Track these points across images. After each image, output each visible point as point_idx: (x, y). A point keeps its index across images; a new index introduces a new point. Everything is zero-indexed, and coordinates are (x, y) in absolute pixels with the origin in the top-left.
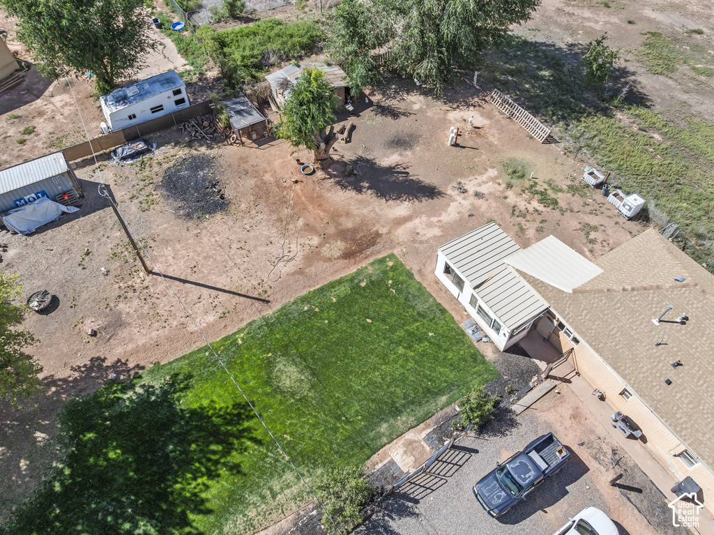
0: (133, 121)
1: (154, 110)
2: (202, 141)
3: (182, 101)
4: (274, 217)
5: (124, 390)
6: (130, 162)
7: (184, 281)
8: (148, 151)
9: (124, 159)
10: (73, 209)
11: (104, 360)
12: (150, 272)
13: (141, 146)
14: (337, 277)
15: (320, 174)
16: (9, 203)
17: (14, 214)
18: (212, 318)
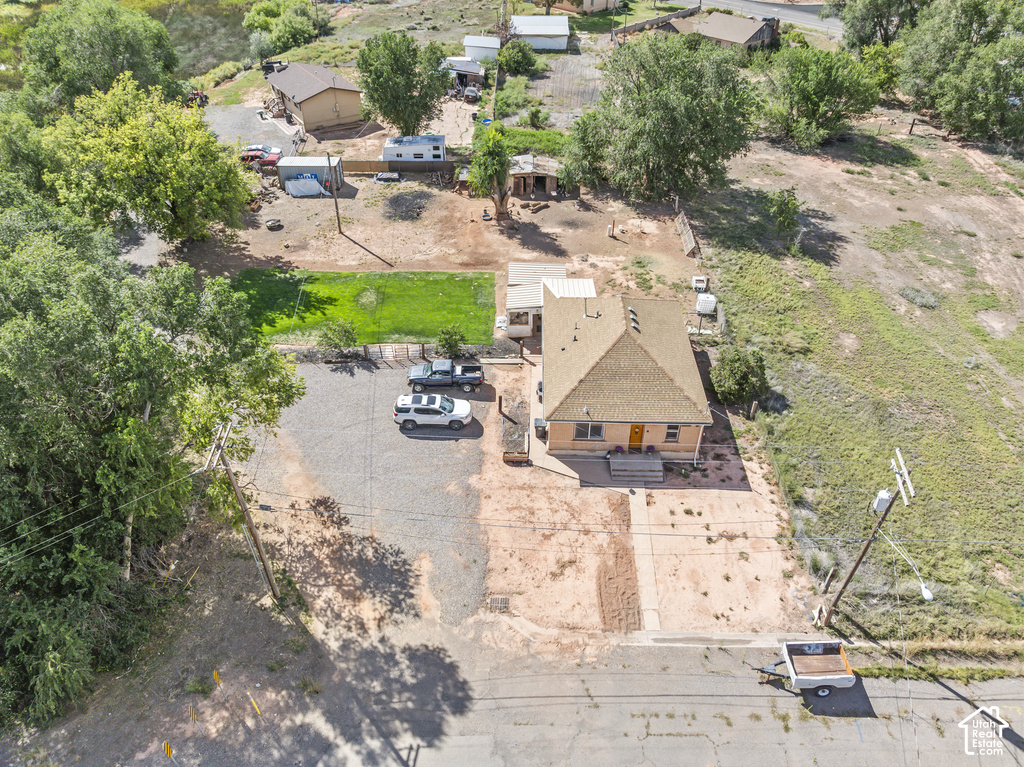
0: (399, 159)
1: (416, 156)
2: (437, 185)
3: (439, 156)
4: (440, 233)
5: (280, 273)
6: (382, 182)
7: (355, 243)
8: (398, 180)
9: (379, 179)
10: (328, 193)
11: (282, 258)
12: (341, 232)
13: (396, 175)
14: (445, 271)
15: (493, 222)
16: (294, 174)
17: (293, 182)
18: (354, 263)
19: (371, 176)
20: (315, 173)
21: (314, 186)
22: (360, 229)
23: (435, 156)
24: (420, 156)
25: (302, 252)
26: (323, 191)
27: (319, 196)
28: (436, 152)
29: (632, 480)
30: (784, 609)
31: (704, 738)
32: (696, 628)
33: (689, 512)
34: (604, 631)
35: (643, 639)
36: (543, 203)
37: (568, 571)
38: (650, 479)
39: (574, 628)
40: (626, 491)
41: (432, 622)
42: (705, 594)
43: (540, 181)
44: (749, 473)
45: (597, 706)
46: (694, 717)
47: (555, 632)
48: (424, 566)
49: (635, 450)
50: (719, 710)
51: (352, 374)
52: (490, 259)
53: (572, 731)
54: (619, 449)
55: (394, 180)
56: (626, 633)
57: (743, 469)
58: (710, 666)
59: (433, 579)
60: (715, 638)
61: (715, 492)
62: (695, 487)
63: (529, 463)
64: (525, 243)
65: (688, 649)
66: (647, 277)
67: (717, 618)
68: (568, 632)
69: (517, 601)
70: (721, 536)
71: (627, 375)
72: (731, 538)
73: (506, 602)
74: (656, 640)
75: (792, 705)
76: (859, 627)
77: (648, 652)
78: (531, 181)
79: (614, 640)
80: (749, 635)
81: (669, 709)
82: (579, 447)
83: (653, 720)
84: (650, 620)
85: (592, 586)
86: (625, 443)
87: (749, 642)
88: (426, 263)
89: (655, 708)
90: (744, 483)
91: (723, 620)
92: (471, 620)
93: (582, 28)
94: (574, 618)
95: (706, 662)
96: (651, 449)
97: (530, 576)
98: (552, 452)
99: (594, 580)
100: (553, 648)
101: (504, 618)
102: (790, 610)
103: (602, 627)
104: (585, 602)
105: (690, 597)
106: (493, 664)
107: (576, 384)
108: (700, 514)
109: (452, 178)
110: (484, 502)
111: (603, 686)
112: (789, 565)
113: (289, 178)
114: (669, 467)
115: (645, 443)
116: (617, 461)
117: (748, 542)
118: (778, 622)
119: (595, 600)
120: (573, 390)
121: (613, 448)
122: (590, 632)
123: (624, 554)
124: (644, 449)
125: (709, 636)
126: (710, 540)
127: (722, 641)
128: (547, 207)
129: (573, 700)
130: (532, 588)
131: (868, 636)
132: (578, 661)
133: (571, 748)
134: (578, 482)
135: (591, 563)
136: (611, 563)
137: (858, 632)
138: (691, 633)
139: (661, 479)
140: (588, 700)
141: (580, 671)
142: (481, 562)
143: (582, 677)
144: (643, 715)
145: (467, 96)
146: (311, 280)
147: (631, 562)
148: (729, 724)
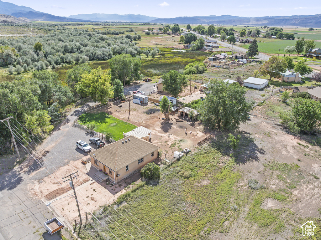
4: (149, 118)
5: (107, 115)
6: (155, 105)
11: (112, 112)
15: (163, 120)
16: (136, 97)
17: (135, 99)
18: (123, 118)
21: (138, 101)
25: (117, 113)
26: (140, 103)
29: (94, 177)
30: (75, 218)
31: (22, 222)
32: (56, 207)
33: (94, 190)
34: (44, 196)
36: (182, 120)
37: (57, 184)
38: (99, 180)
39: (41, 193)
40: (91, 179)
41: (29, 177)
42: (69, 204)
44: (120, 192)
46: (27, 218)
47: (38, 191)
48: (42, 169)
50: (32, 221)
51: (87, 136)
52: (149, 127)
53: (12, 204)
55: (158, 106)
56: (46, 199)
57: (121, 190)
59: (39, 172)
60: (56, 212)
61: (106, 190)
62: (105, 187)
63: (85, 164)
67: (63, 209)
70: (91, 198)
72: (92, 200)
73: (42, 182)
75: (42, 231)
76: (80, 231)
77: (43, 204)
78: (184, 114)
79: (43, 199)
81: (27, 214)
82: (96, 166)
83: (23, 213)
85: (56, 189)
86: (103, 170)
87: (59, 217)
88: (135, 123)
90: (115, 193)
92: (33, 181)
94: (44, 191)
95: (46, 214)
97: (51, 181)
98: (91, 165)
99: (58, 188)
100: (34, 193)
101: (37, 184)
105: (66, 203)
106: (23, 188)
108: (96, 192)
110: (67, 166)
111: (27, 203)
114: (108, 180)
115: (106, 172)
116: (98, 173)
117: (94, 203)
118: (69, 219)
119: (51, 191)
122: (42, 195)
125: (55, 210)
126: (88, 197)
129: (20, 201)
130: (48, 182)
131: (78, 235)
132: (32, 197)
133: (7, 206)
134: (87, 173)
135: (63, 186)
136: (66, 188)
138: (54, 208)
139: (101, 181)
140: (21, 202)
142: (49, 174)
143: (28, 199)
148: (29, 224)
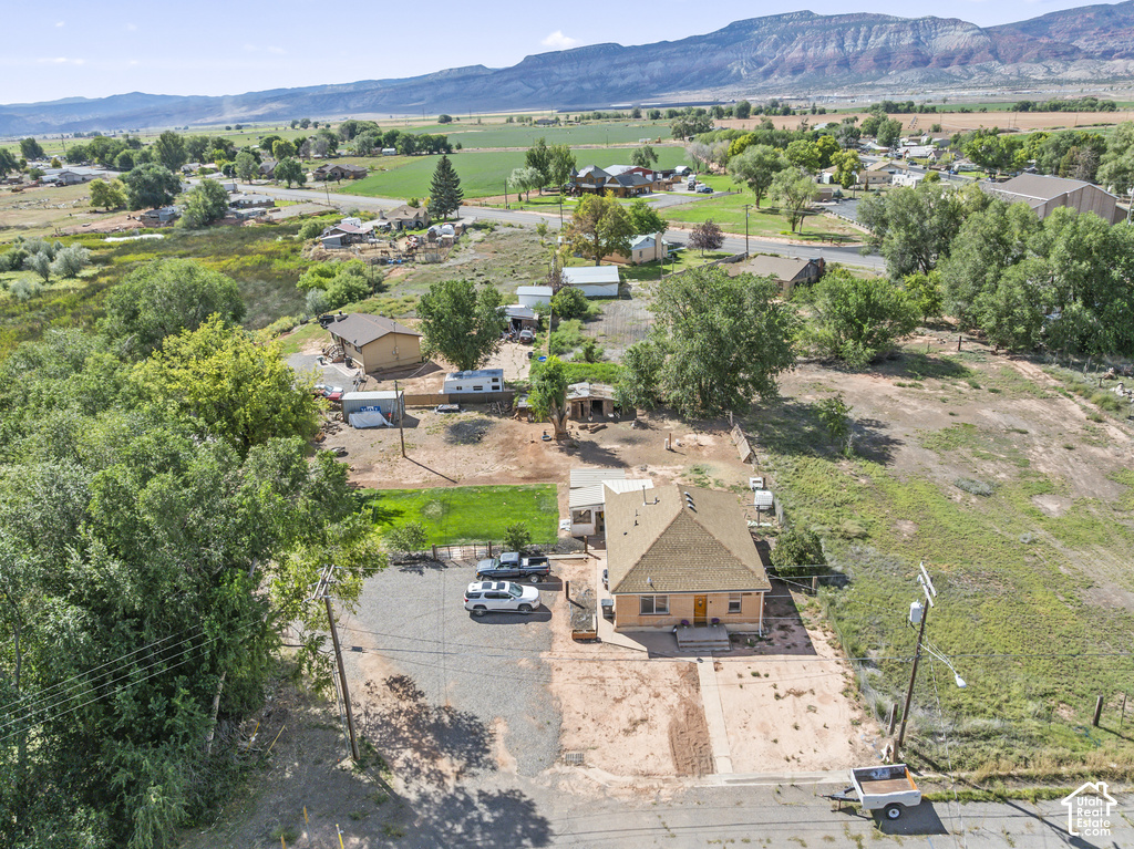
0: (459, 392)
1: (476, 388)
2: (497, 414)
3: (497, 388)
4: (501, 453)
6: (443, 413)
7: (420, 465)
8: (458, 411)
9: (440, 411)
10: (390, 424)
12: (404, 456)
13: (456, 407)
14: (508, 484)
16: (358, 407)
17: (356, 414)
18: (418, 481)
19: (433, 408)
20: (378, 406)
21: (378, 418)
22: (423, 453)
23: (494, 388)
24: (480, 388)
25: (369, 474)
26: (385, 422)
27: (384, 426)
28: (495, 384)
29: (699, 651)
30: (853, 750)
32: (767, 769)
33: (756, 675)
34: (678, 776)
35: (716, 781)
36: (600, 425)
37: (639, 728)
38: (717, 649)
39: (648, 775)
40: (694, 659)
41: (510, 775)
42: (775, 741)
43: (597, 404)
44: (813, 640)
45: (673, 836)
46: (769, 841)
47: (630, 779)
48: (500, 729)
49: (700, 623)
50: (793, 834)
51: (421, 573)
52: (552, 473)
54: (684, 623)
55: (454, 411)
56: (699, 777)
57: (808, 637)
58: (782, 800)
59: (509, 740)
60: (786, 777)
61: (782, 657)
62: (762, 654)
63: (598, 640)
64: (585, 459)
65: (760, 787)
66: (706, 481)
67: (788, 760)
68: (642, 779)
69: (592, 755)
70: (789, 693)
71: (686, 549)
72: (799, 694)
73: (581, 756)
74: (728, 781)
75: (865, 828)
76: (926, 760)
77: (722, 791)
78: (588, 405)
79: (689, 783)
80: (820, 774)
81: (745, 835)
82: (645, 622)
83: (729, 845)
84: (722, 765)
85: (665, 739)
86: (691, 617)
87: (820, 779)
88: (490, 479)
89: (730, 836)
90: (809, 649)
91: (794, 762)
92: (547, 772)
93: (631, 277)
94: (649, 766)
95: (779, 797)
96: (715, 621)
97: (604, 733)
98: (619, 629)
99: (666, 734)
100: (630, 791)
101: (580, 770)
102: (859, 751)
103: (676, 772)
104: (658, 752)
105: (761, 744)
106: (571, 806)
107: (639, 559)
108: (767, 676)
109: (511, 406)
110: (555, 673)
111: (679, 819)
112: (857, 715)
113: (353, 412)
114: (735, 638)
115: (709, 616)
116: (683, 635)
117: (815, 697)
118: (848, 761)
119: (668, 751)
120: (637, 564)
121: (679, 623)
122: (664, 777)
123: (694, 713)
124: (709, 622)
125: (781, 776)
126: (777, 697)
127: (793, 780)
128: (605, 427)
129: (650, 832)
130: (605, 743)
131: (937, 769)
132: (654, 800)
134: (645, 656)
135: (662, 721)
136: (682, 720)
137: (926, 766)
138: (763, 774)
139: (728, 649)
140: (665, 831)
141: (655, 808)
142: (554, 723)
143: (658, 813)
144: (720, 842)
145: (523, 338)
146: (379, 497)
147: (701, 718)
148: (804, 846)
